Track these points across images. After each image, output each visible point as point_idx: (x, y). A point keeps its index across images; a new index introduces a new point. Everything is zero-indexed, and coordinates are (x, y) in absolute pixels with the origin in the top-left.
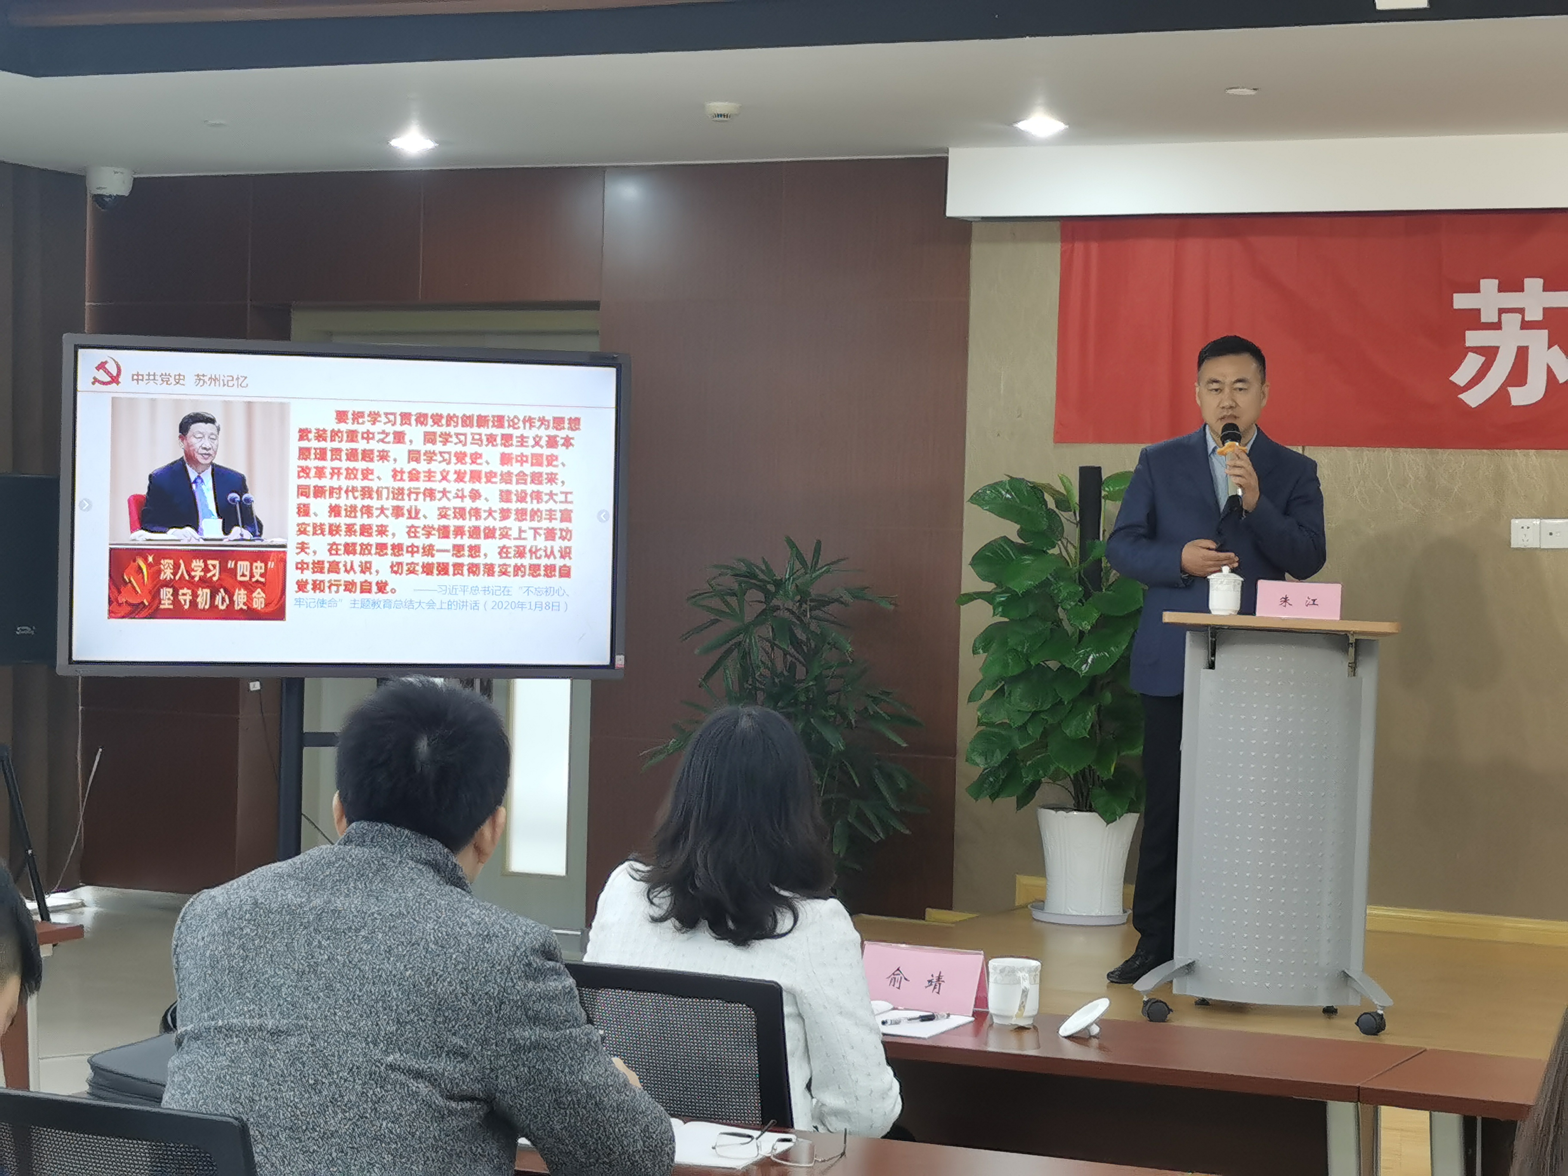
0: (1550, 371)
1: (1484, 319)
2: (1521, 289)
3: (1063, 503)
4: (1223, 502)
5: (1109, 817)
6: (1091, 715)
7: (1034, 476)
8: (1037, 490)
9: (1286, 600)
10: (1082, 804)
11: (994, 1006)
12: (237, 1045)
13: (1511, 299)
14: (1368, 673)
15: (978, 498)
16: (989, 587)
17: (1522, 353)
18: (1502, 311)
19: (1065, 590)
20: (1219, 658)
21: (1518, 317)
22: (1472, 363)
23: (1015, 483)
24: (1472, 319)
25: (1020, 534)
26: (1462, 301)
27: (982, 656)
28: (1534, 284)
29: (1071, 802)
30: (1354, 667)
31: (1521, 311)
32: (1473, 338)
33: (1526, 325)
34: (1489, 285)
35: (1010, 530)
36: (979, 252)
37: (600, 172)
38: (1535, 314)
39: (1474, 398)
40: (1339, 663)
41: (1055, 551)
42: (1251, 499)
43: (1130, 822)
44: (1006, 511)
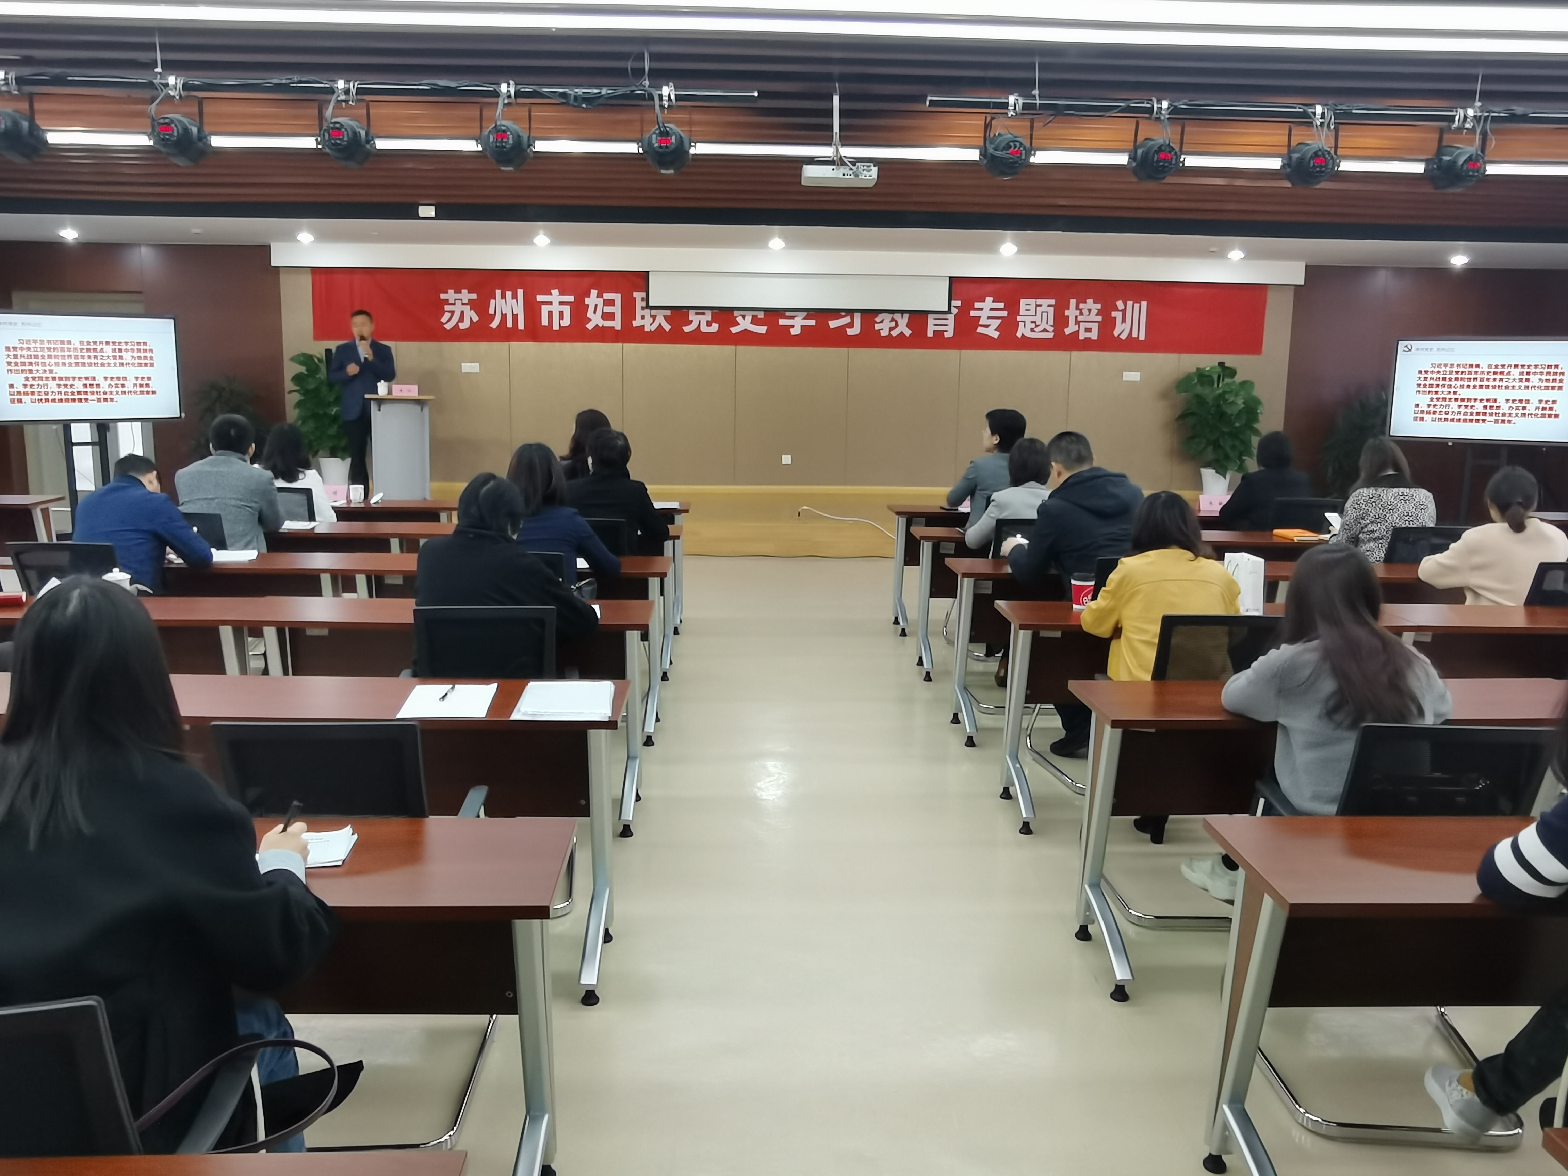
0: (471, 319)
1: (450, 302)
2: (461, 293)
3: (320, 360)
4: (363, 360)
5: (343, 459)
6: (336, 427)
7: (311, 352)
8: (311, 357)
9: (401, 390)
10: (333, 455)
11: (352, 497)
12: (202, 502)
13: (458, 296)
14: (426, 410)
15: (293, 359)
16: (297, 388)
17: (462, 312)
18: (455, 300)
19: (324, 389)
20: (381, 409)
21: (460, 301)
22: (447, 316)
23: (304, 355)
24: (446, 302)
25: (307, 370)
26: (443, 296)
27: (297, 411)
28: (465, 291)
29: (329, 456)
30: (422, 410)
31: (461, 300)
32: (447, 308)
33: (463, 304)
34: (451, 291)
35: (302, 369)
36: (283, 277)
37: (139, 245)
38: (466, 301)
39: (448, 326)
40: (418, 408)
41: (318, 376)
42: (370, 358)
43: (349, 460)
44: (302, 363)
